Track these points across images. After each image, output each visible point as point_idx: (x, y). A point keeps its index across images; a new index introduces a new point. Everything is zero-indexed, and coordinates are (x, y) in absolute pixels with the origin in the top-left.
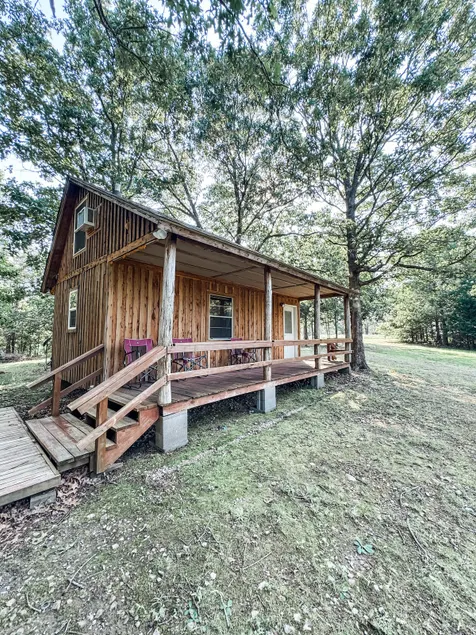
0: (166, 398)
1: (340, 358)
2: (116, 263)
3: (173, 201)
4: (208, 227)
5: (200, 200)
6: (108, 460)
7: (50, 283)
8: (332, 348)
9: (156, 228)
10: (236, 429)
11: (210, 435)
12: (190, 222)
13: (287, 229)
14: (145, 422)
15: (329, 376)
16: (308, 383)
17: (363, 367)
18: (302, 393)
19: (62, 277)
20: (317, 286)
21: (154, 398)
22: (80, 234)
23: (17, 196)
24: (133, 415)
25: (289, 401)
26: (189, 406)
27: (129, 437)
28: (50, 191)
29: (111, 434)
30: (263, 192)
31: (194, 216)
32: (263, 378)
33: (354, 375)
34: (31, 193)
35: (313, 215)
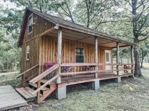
0: (59, 81)
1: (129, 71)
2: (42, 37)
3: (62, 11)
4: (76, 20)
5: (73, 10)
6: (41, 100)
7: (20, 44)
8: (126, 67)
9: (55, 25)
10: (83, 95)
11: (74, 95)
12: (69, 19)
13: (108, 19)
14: (52, 89)
15: (123, 78)
16: (114, 80)
17: (140, 75)
18: (111, 84)
19: (24, 42)
20: (118, 43)
21: (55, 81)
22: (30, 27)
23: (10, 15)
24: (48, 86)
25: (105, 87)
26: (67, 84)
27: (47, 93)
28: (20, 11)
29: (42, 92)
30: (98, 5)
31: (71, 16)
32: (94, 77)
33: (135, 78)
34: (13, 12)
35: (119, 13)
